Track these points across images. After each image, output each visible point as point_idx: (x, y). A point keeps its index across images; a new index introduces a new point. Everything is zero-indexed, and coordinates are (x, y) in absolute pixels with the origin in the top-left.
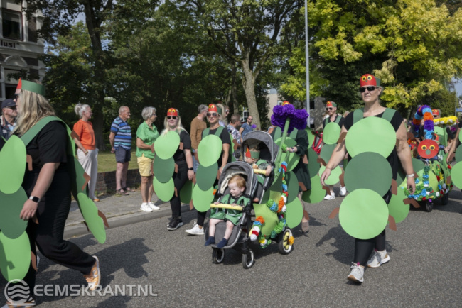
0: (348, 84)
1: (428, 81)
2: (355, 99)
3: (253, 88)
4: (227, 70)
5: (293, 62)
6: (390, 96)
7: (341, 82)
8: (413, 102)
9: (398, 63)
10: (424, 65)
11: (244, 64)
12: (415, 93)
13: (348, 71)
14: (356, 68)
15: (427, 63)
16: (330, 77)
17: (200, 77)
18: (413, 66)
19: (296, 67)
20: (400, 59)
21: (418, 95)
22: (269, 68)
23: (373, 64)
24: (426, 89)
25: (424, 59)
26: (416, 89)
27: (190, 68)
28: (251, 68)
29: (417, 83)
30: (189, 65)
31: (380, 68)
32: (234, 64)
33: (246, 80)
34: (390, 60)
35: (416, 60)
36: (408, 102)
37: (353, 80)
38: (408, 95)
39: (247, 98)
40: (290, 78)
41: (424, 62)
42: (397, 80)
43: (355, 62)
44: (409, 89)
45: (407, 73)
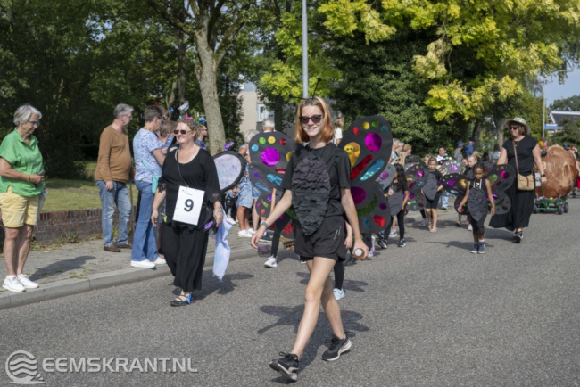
0: (373, 78)
1: (499, 79)
2: (383, 104)
3: (214, 80)
4: (170, 47)
5: (282, 36)
6: (439, 99)
7: (362, 75)
8: (476, 112)
9: (453, 46)
10: (493, 51)
11: (198, 37)
12: (478, 97)
13: (373, 57)
14: (387, 51)
15: (497, 48)
16: (344, 65)
17: (121, 58)
18: (476, 52)
19: (287, 45)
20: (457, 41)
21: (485, 100)
22: (243, 46)
23: (414, 46)
24: (495, 91)
25: (492, 42)
26: (481, 90)
27: (104, 42)
28: (211, 46)
29: (482, 81)
30: (102, 36)
31: (424, 53)
32: (181, 36)
33: (201, 65)
34: (440, 42)
35: (480, 43)
36: (469, 110)
37: (382, 72)
38: (467, 100)
39: (204, 96)
40: (277, 65)
41: (493, 46)
42: (450, 74)
43: (384, 43)
44: (469, 89)
45: (468, 63)
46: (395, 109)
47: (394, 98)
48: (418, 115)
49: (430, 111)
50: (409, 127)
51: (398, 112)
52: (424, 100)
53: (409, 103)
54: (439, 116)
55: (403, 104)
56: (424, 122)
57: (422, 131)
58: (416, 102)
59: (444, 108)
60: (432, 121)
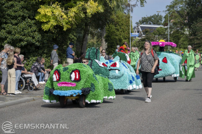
46: (14, 22)
47: (13, 14)
48: (30, 26)
49: (39, 24)
50: (24, 35)
51: (16, 24)
52: (35, 16)
53: (24, 18)
54: (45, 27)
55: (19, 18)
56: (35, 31)
57: (33, 38)
58: (29, 17)
59: (49, 21)
60: (40, 31)
